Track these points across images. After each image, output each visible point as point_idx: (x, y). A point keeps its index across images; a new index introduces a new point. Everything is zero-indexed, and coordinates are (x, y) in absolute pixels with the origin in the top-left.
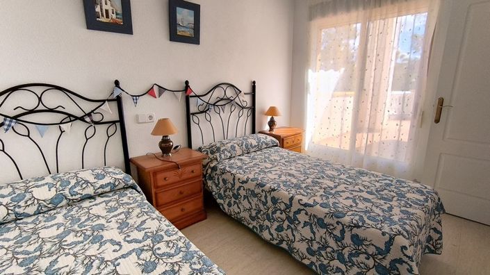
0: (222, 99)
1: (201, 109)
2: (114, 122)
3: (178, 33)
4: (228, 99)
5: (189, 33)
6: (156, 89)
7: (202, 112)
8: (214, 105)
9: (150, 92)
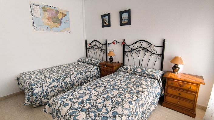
0: (139, 48)
1: (129, 50)
2: (105, 50)
3: (123, 23)
4: (143, 48)
5: (126, 21)
6: (115, 42)
7: (129, 52)
8: (135, 50)
9: (113, 43)
